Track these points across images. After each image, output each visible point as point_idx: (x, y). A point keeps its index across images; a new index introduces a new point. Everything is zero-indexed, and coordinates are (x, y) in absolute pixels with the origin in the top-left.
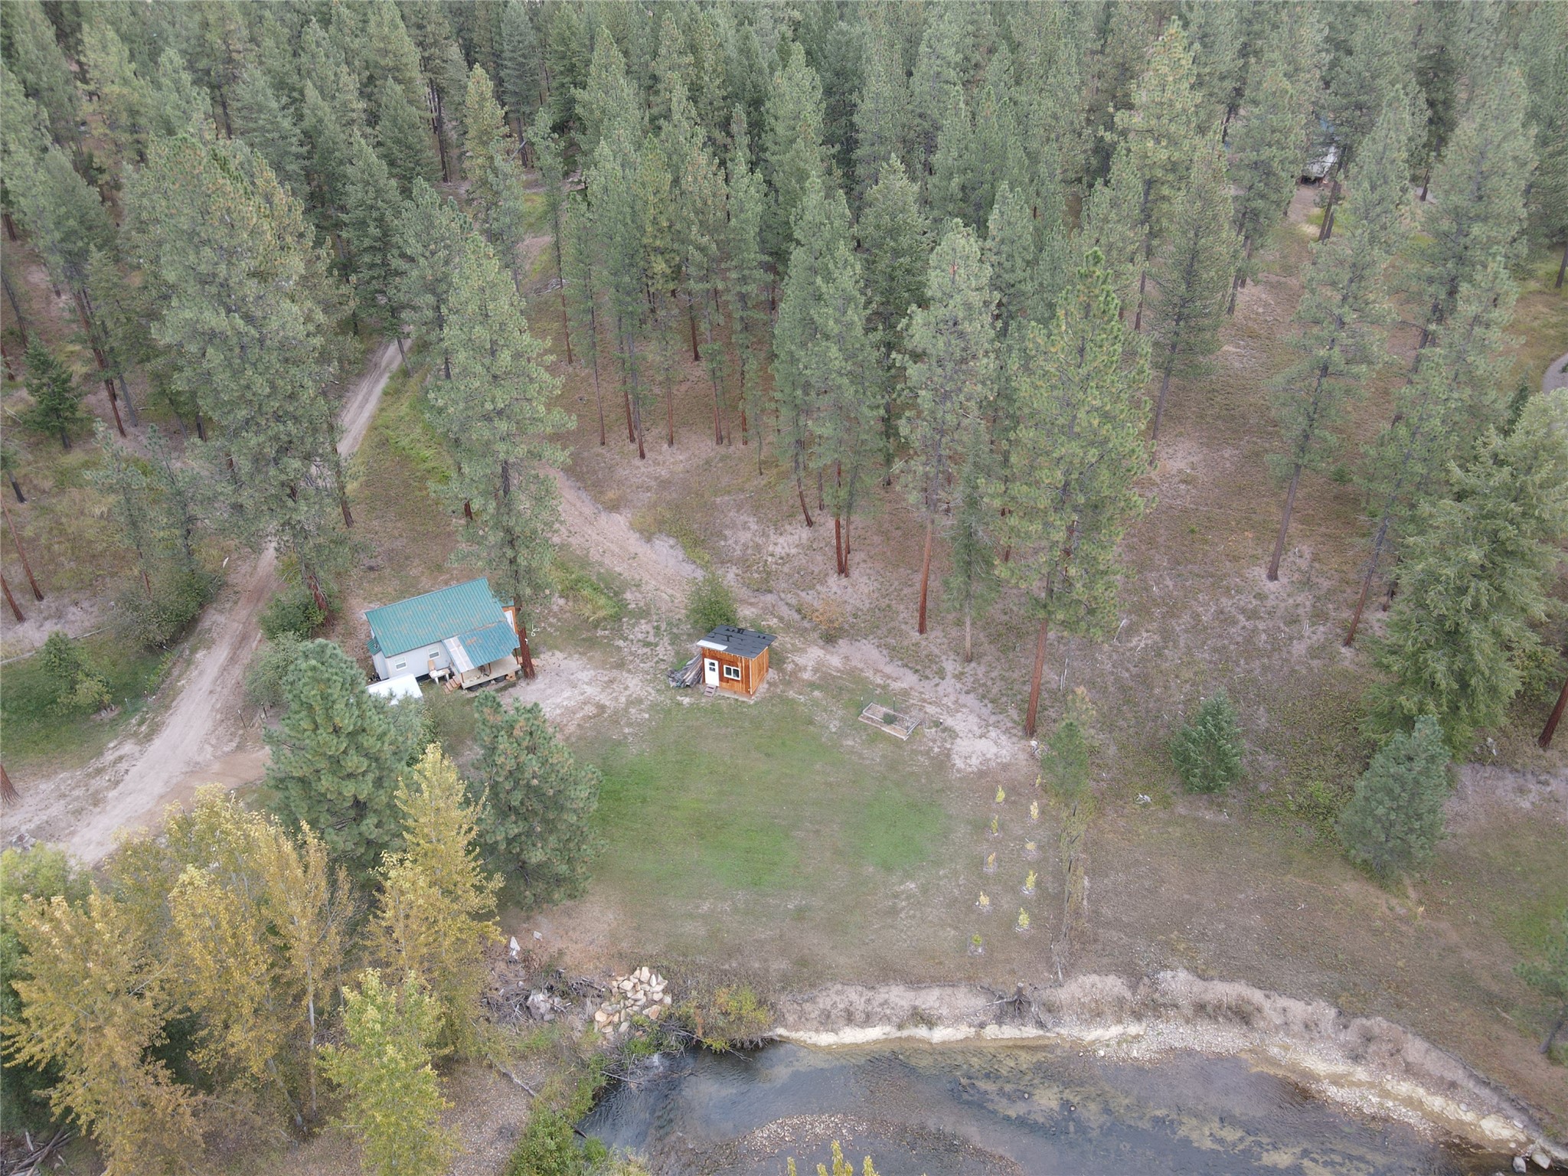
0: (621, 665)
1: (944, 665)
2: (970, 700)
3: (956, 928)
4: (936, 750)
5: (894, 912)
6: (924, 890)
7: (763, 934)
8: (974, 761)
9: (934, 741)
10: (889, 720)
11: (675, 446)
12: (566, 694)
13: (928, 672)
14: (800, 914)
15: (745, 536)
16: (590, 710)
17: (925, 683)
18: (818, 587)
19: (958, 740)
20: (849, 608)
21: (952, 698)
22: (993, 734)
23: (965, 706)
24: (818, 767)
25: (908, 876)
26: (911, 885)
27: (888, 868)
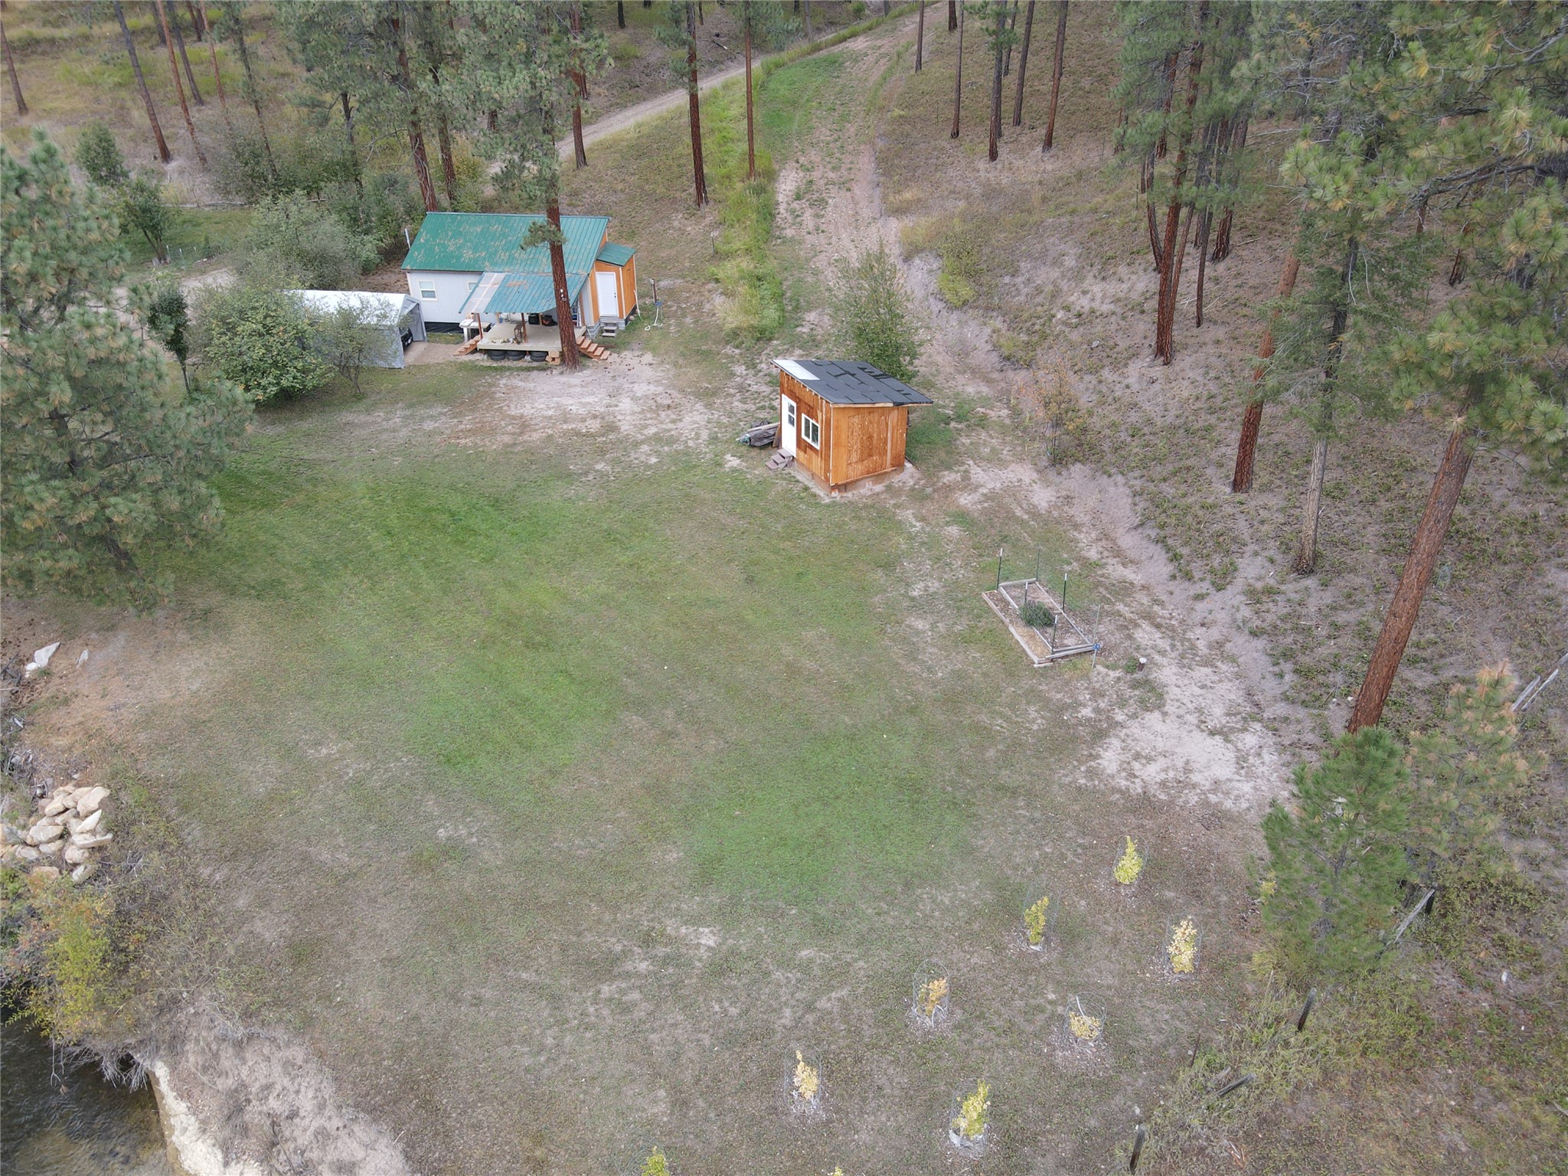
0: (707, 394)
1: (1241, 563)
2: (1252, 652)
3: (680, 1103)
4: (1086, 712)
5: (606, 967)
6: (721, 967)
7: (331, 852)
8: (1152, 773)
9: (1097, 694)
10: (1039, 618)
11: (1053, 151)
12: (590, 399)
13: (1197, 568)
14: (436, 858)
15: (1046, 275)
16: (591, 426)
17: (1180, 588)
18: (1106, 373)
19: (1153, 718)
20: (1134, 417)
21: (1215, 634)
22: (1250, 740)
23: (1233, 659)
24: (810, 634)
25: (727, 916)
26: (708, 938)
27: (707, 873)
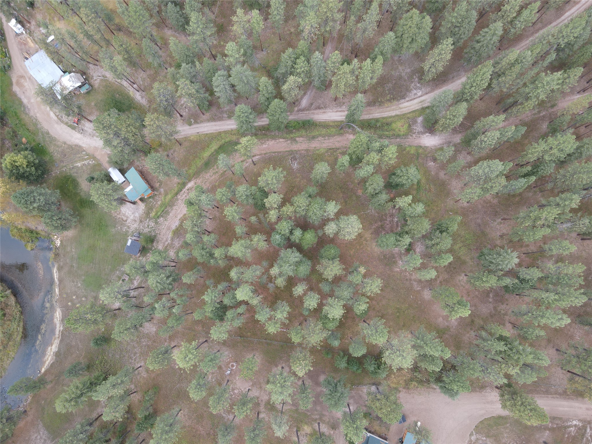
0: (141, 221)
5: (73, 282)
7: (68, 261)
12: (130, 213)
14: (72, 266)
16: (125, 219)
24: (110, 267)
25: (82, 285)
26: (80, 285)
27: (84, 281)
